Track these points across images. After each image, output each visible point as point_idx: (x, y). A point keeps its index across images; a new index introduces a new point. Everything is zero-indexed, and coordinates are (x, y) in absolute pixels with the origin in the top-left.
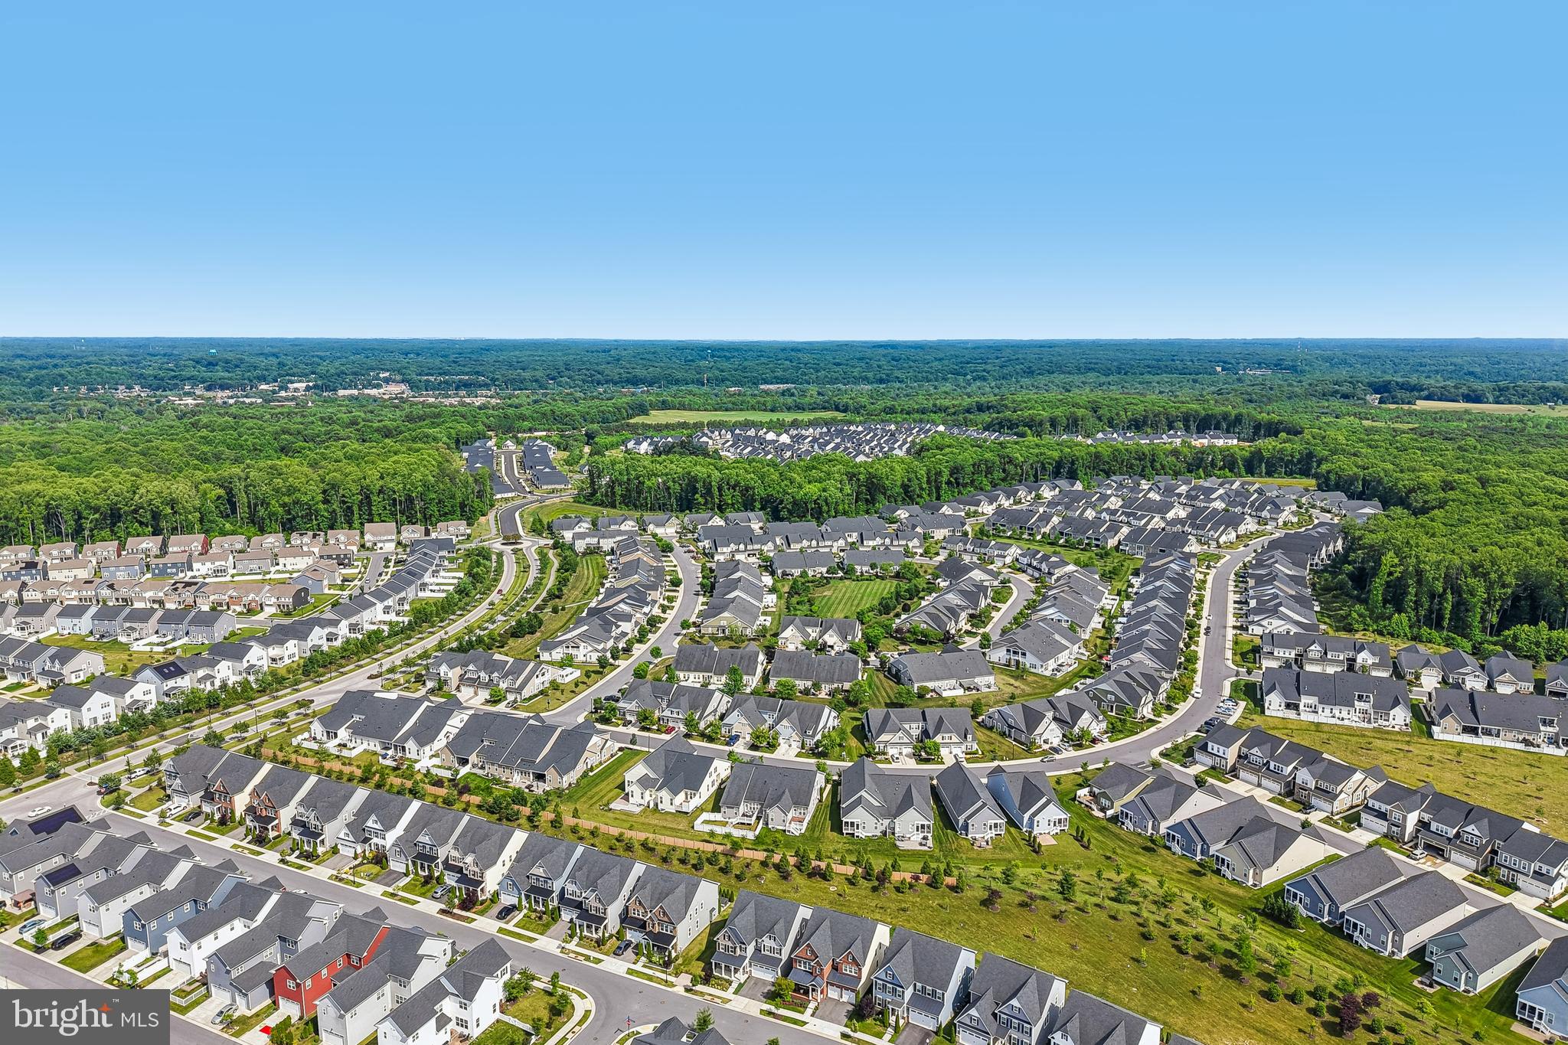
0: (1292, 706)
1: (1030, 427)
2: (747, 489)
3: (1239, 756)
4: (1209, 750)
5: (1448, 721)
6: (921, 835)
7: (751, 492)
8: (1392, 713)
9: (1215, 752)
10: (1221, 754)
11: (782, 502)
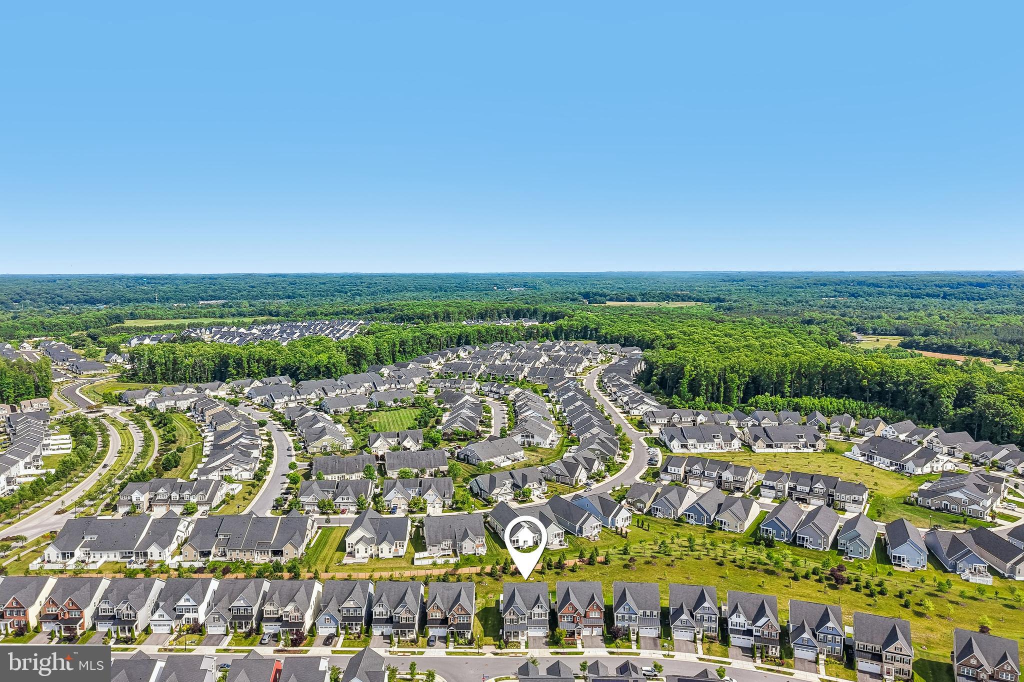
0: (684, 446)
1: (422, 319)
2: (269, 361)
3: (685, 472)
4: (669, 471)
5: (759, 442)
6: (558, 540)
7: (273, 363)
8: (733, 442)
9: (673, 472)
10: (676, 472)
11: (298, 368)
